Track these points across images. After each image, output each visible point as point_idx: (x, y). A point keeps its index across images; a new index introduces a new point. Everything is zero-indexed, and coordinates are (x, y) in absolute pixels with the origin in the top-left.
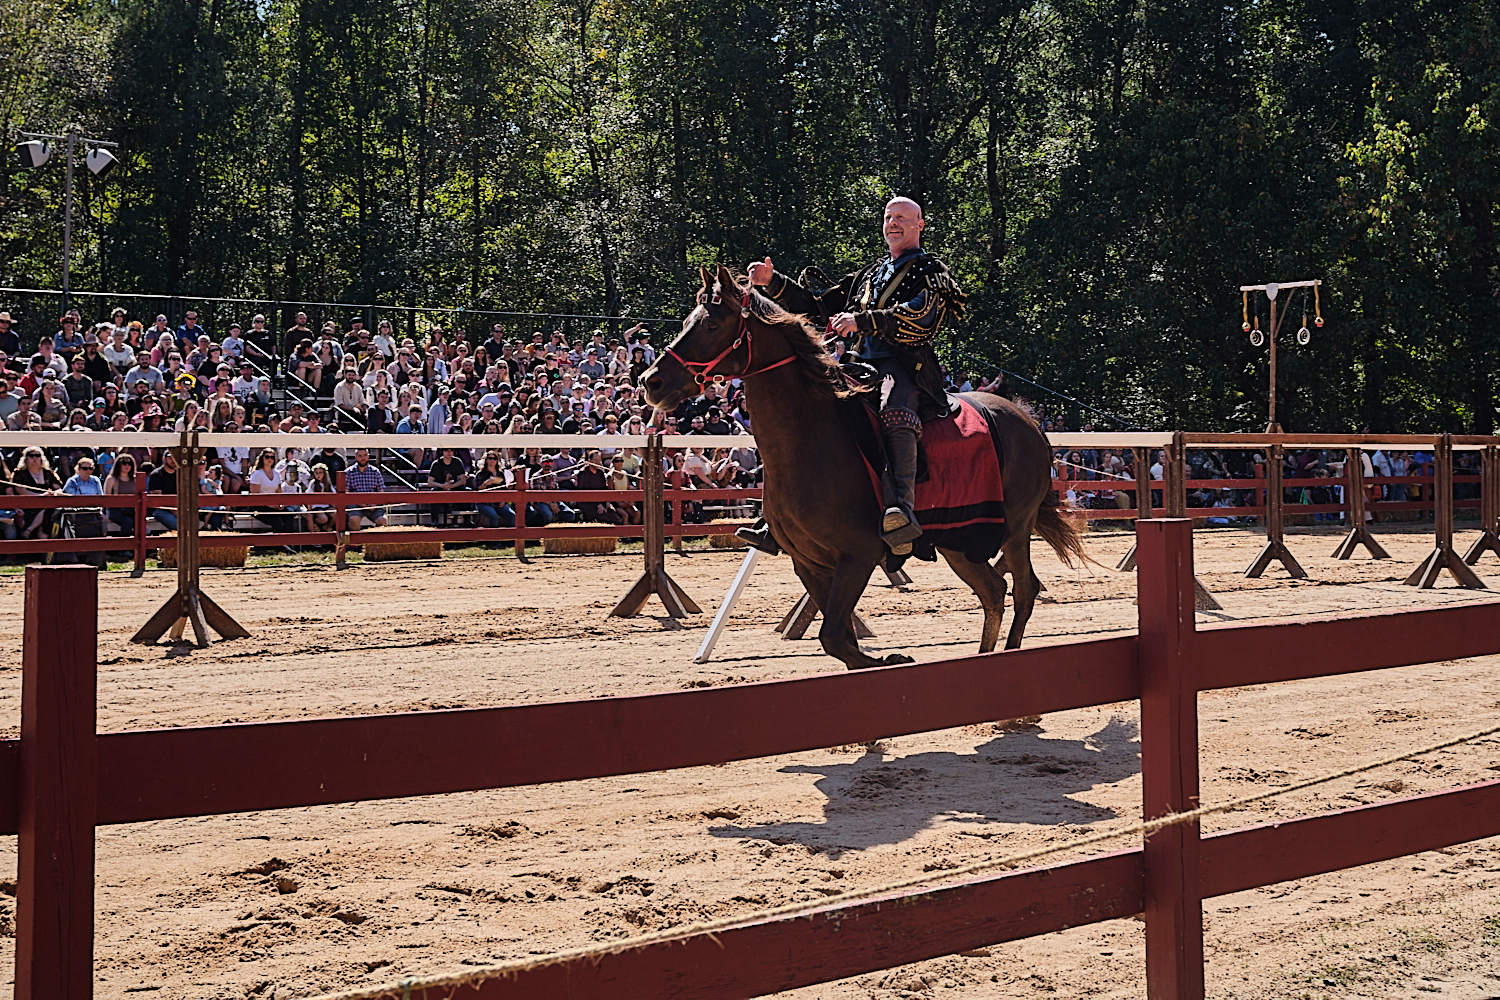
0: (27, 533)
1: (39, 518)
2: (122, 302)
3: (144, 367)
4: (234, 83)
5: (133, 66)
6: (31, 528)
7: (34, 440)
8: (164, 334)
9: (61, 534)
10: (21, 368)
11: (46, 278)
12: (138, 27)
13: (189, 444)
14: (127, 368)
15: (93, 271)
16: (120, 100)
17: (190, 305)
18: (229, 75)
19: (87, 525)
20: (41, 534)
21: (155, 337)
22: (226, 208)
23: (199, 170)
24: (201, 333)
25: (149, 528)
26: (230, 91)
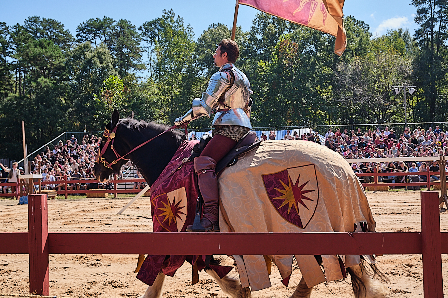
0: (402, 181)
1: (404, 178)
2: (419, 125)
3: (426, 140)
4: (444, 67)
5: (418, 67)
6: (402, 180)
7: (401, 160)
8: (431, 132)
9: (409, 182)
10: (396, 142)
11: (400, 121)
12: (418, 58)
13: (442, 159)
14: (422, 141)
15: (411, 118)
16: (415, 76)
17: (437, 125)
18: (443, 66)
19: (415, 179)
20: (405, 182)
21: (429, 133)
22: (444, 99)
23: (436, 90)
24: (440, 131)
25: (431, 180)
26: (444, 69)
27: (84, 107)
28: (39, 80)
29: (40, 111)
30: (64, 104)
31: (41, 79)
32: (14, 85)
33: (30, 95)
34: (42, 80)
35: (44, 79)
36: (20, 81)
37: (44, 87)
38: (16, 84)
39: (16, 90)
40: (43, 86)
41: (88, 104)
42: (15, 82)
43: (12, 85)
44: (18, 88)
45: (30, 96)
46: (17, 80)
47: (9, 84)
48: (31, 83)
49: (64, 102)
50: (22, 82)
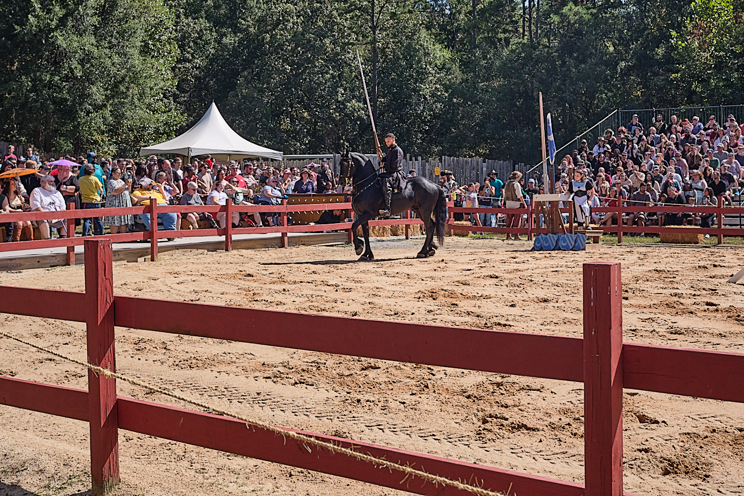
27: (652, 58)
28: (565, 10)
29: (567, 70)
30: (612, 53)
31: (569, 7)
32: (521, 23)
33: (549, 40)
34: (570, 10)
35: (573, 7)
36: (530, 15)
37: (575, 23)
38: (524, 20)
39: (524, 31)
40: (572, 22)
41: (660, 51)
42: (522, 16)
43: (517, 22)
44: (526, 29)
45: (549, 42)
46: (524, 13)
47: (512, 22)
48: (550, 17)
49: (611, 49)
50: (535, 15)
